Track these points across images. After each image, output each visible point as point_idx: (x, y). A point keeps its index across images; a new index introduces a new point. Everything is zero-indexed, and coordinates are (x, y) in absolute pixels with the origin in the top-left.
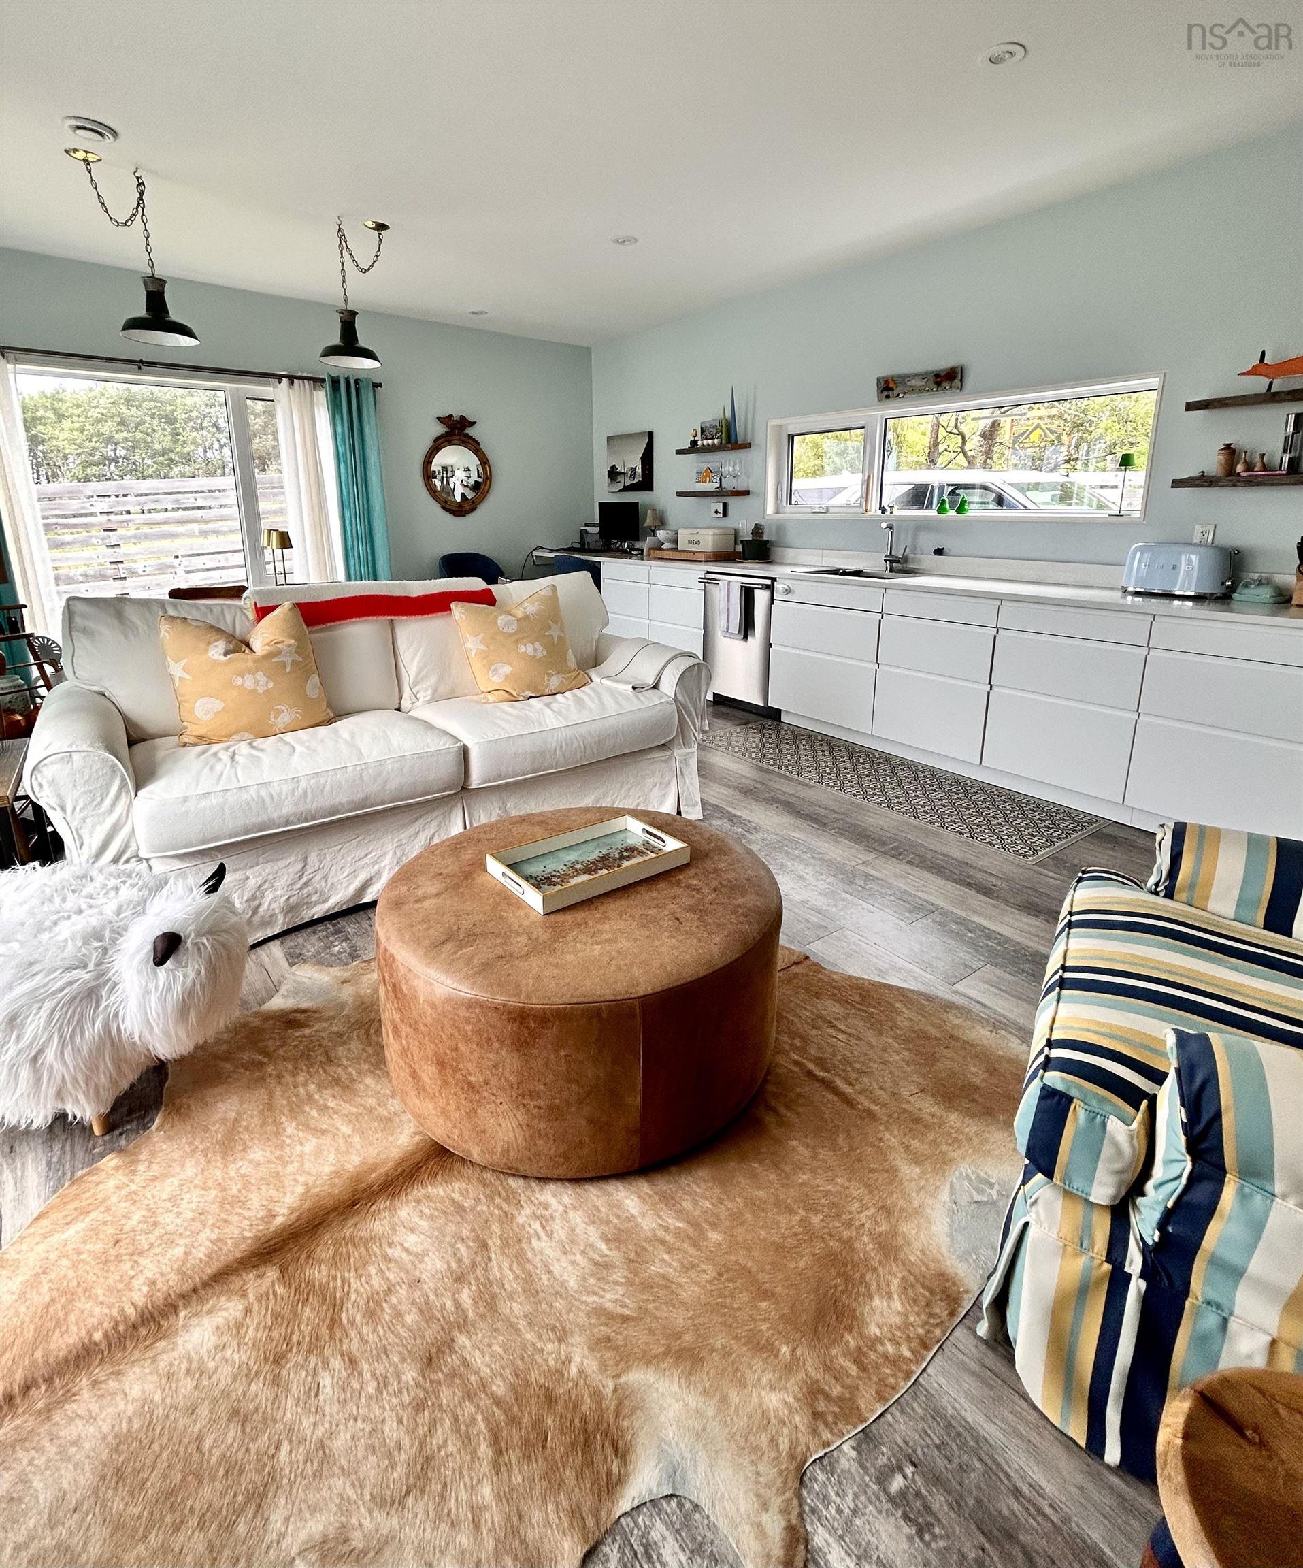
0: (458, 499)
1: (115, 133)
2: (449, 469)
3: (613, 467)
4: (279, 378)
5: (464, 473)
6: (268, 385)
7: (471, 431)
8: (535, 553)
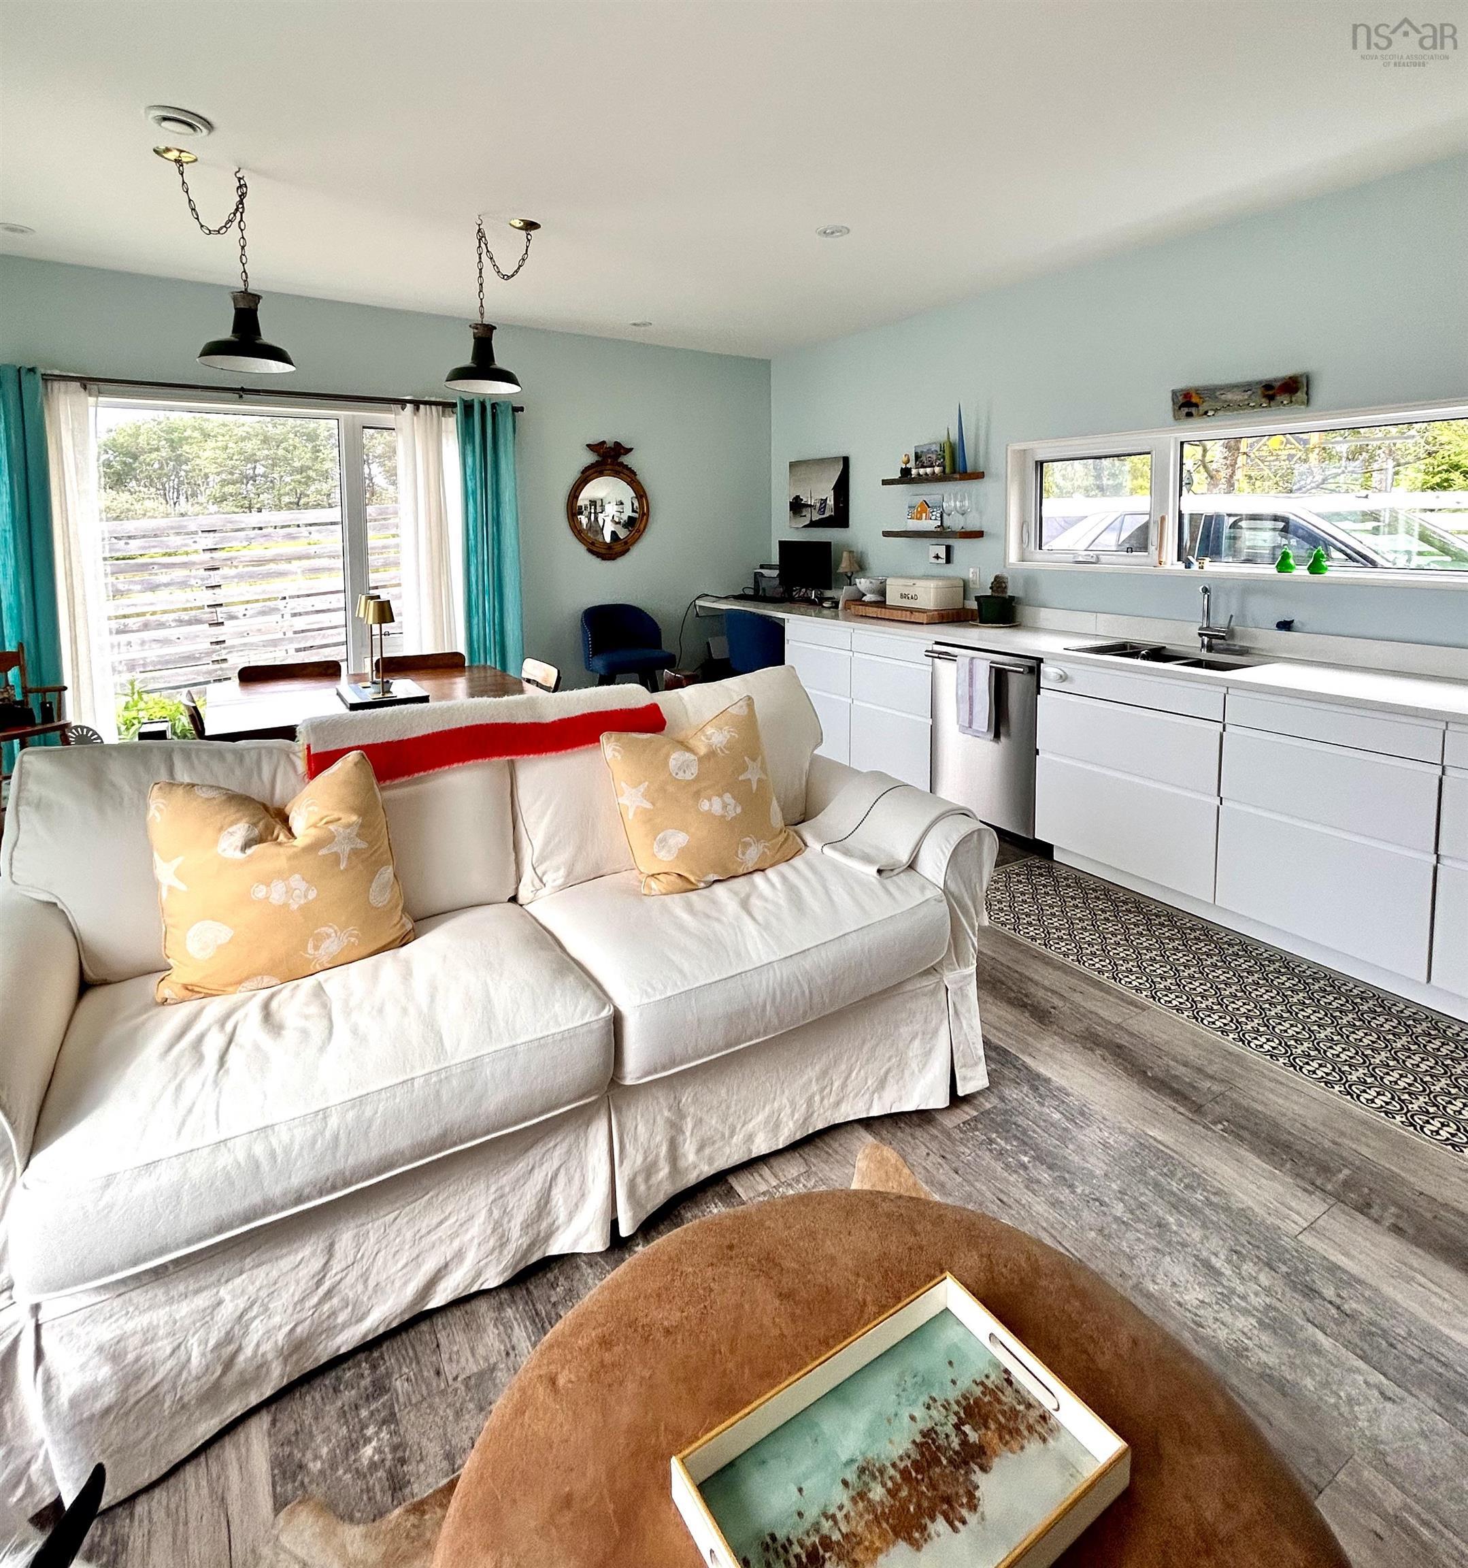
0: (608, 539)
2: (599, 503)
3: (797, 498)
4: (403, 403)
5: (616, 508)
6: (390, 411)
7: (626, 460)
8: (699, 603)
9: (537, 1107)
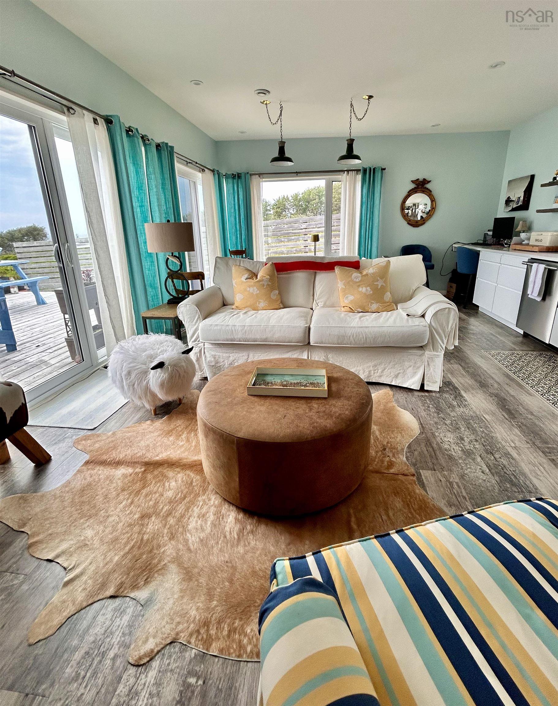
0: (419, 218)
1: (269, 92)
2: (417, 205)
3: (509, 198)
4: (343, 171)
5: (424, 206)
6: (340, 175)
7: (428, 186)
8: (454, 245)
9: (287, 340)
